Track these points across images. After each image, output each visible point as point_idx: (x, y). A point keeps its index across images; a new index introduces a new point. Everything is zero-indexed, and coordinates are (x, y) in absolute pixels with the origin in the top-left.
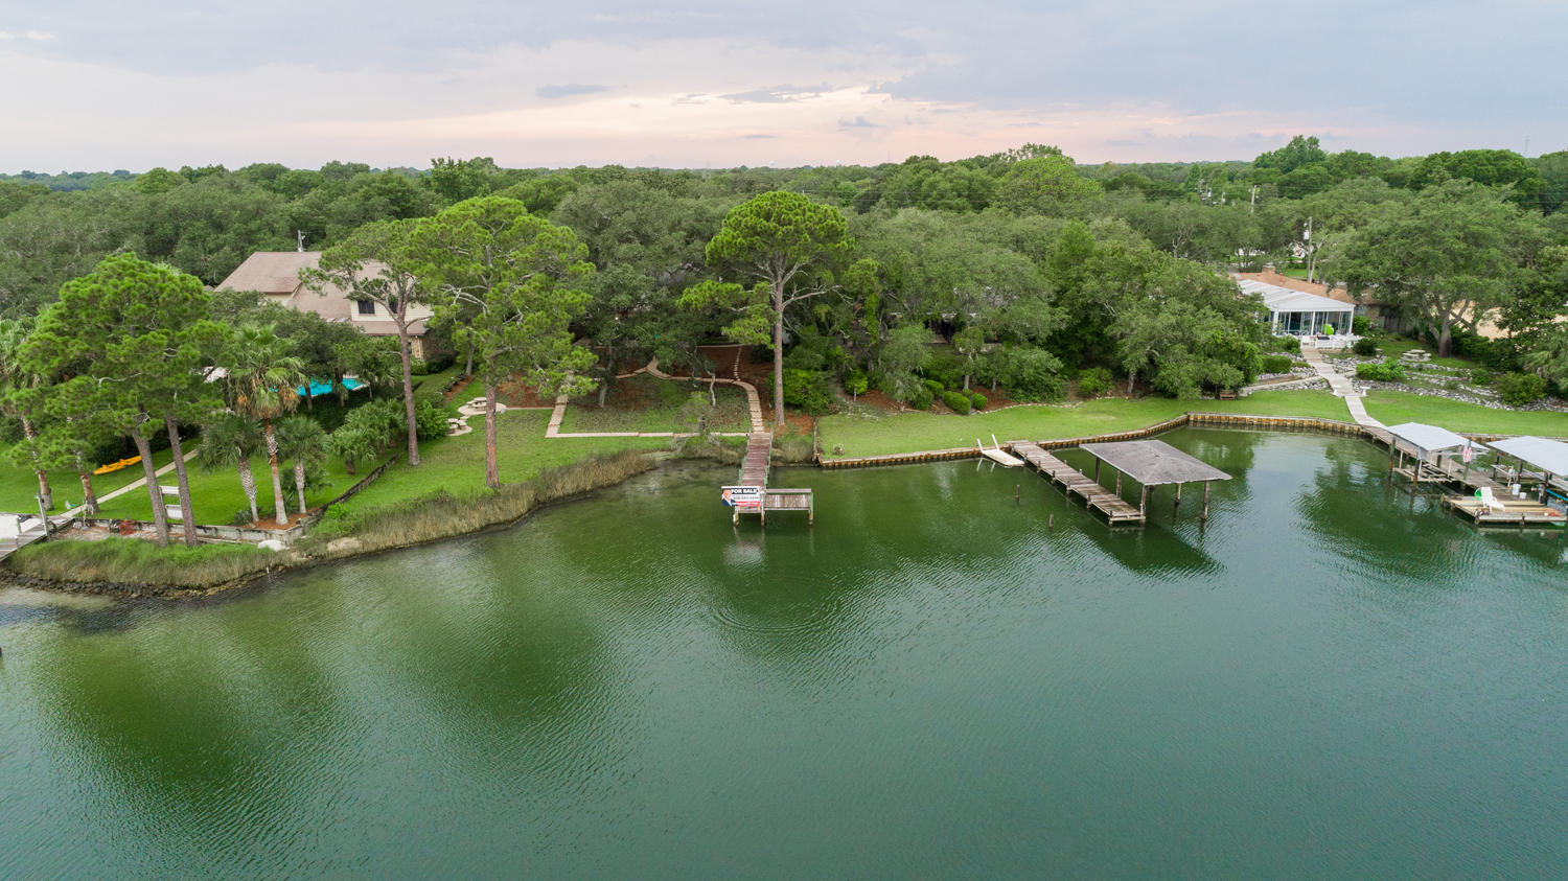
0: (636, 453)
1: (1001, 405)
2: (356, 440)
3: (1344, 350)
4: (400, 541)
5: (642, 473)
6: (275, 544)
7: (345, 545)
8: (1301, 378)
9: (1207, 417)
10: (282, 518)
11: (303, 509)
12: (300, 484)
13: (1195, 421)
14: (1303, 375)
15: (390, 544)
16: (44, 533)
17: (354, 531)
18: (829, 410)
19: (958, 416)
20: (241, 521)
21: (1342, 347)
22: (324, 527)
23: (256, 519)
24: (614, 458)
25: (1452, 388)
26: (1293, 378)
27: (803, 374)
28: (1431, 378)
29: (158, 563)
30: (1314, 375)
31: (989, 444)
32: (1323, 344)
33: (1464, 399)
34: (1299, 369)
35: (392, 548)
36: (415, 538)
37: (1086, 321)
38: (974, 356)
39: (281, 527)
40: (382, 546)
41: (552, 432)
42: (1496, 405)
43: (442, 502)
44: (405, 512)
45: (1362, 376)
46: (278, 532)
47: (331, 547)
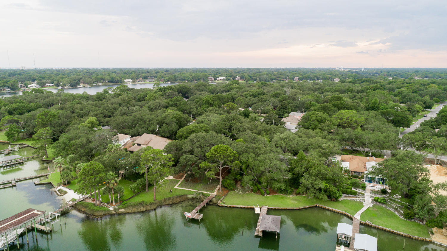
0: (187, 195)
1: (274, 194)
2: (135, 187)
3: (378, 191)
4: (130, 211)
5: (184, 201)
6: (111, 208)
7: (123, 210)
8: (359, 198)
9: (321, 206)
10: (114, 204)
11: (119, 202)
12: (119, 198)
13: (318, 206)
14: (360, 197)
15: (128, 212)
16: (82, 199)
17: (125, 208)
18: (233, 189)
19: (261, 196)
20: (108, 203)
21: (378, 190)
22: (120, 206)
23: (111, 203)
24: (182, 196)
25: (396, 209)
26: (357, 197)
27: (228, 181)
28: (394, 204)
29: (92, 210)
30: (363, 197)
31: (256, 206)
32: (373, 188)
33: (396, 213)
34: (360, 195)
35: (128, 213)
36: (133, 211)
37: (298, 177)
38: (264, 183)
39: (113, 205)
40: (127, 212)
41: (176, 187)
42: (401, 217)
43: (142, 204)
44: (134, 205)
45: (376, 200)
46: (112, 206)
47: (120, 210)
